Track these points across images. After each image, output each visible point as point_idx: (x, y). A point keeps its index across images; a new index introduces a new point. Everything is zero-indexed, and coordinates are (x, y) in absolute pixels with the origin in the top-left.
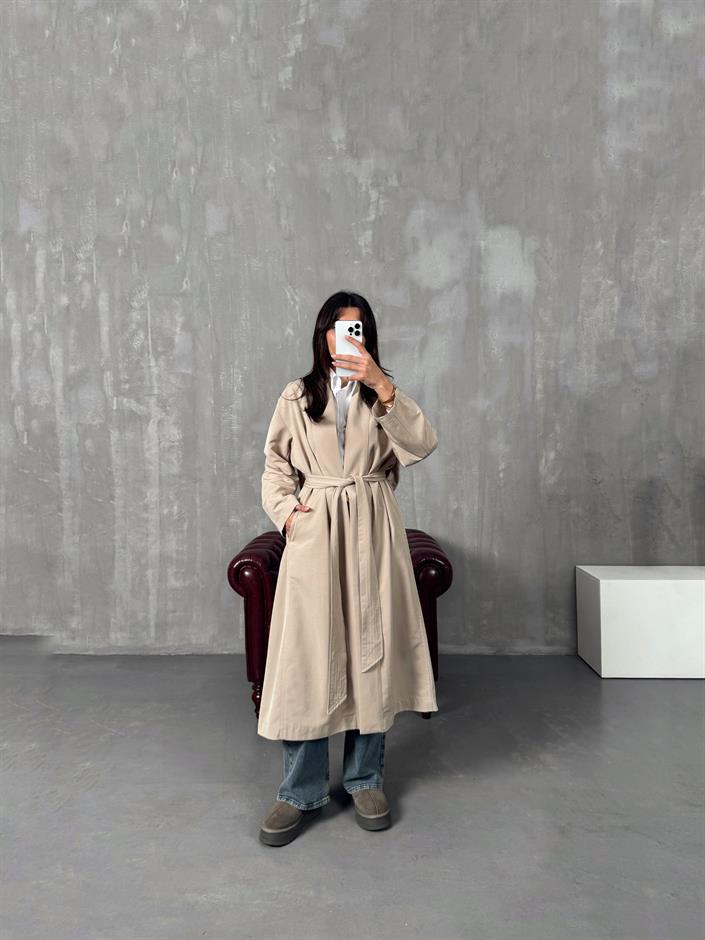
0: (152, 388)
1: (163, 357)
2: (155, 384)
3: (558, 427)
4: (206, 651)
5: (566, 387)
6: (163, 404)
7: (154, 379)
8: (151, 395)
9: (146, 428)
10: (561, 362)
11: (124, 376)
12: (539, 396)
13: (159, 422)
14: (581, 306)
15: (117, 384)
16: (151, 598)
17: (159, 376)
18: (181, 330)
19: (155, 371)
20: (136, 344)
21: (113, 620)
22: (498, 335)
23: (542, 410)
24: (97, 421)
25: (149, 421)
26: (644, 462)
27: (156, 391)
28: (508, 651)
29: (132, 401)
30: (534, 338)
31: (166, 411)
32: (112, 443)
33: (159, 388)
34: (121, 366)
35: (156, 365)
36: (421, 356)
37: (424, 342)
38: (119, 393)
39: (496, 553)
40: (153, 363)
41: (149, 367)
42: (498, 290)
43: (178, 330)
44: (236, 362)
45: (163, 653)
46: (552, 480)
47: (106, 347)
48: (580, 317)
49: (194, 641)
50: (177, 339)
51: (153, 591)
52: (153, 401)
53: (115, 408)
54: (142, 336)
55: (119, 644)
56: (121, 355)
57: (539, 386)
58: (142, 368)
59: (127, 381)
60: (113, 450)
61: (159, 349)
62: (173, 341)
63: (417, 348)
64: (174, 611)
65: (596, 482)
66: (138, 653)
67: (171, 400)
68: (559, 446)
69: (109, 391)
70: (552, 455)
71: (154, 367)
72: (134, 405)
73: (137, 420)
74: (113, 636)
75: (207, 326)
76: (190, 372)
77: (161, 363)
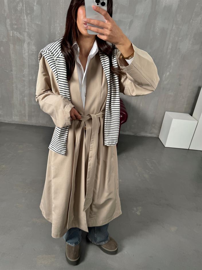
0: (25, 28)
1: (30, 15)
2: (27, 27)
3: (172, 64)
4: (44, 126)
5: (179, 48)
6: (29, 36)
7: (26, 24)
8: (25, 31)
9: (24, 45)
10: (180, 38)
11: (14, 22)
12: (169, 51)
13: (28, 43)
14: (193, 16)
15: (12, 25)
16: (26, 107)
17: (28, 23)
18: (37, 4)
19: (26, 21)
20: (19, 8)
21: (13, 113)
22: (159, 24)
23: (169, 56)
24: (4, 40)
25: (24, 42)
26: (198, 80)
27: (27, 30)
28: (138, 135)
29: (18, 33)
30: (172, 27)
31: (31, 39)
32: (11, 50)
33: (28, 29)
34: (13, 17)
35: (27, 19)
36: (129, 28)
37: (131, 22)
38: (13, 29)
39: (141, 105)
40: (25, 18)
41: (24, 19)
42: (164, 4)
43: (35, 4)
44: (58, 22)
45: (31, 124)
46: (166, 82)
47: (6, 8)
48: (191, 20)
49: (41, 122)
50: (35, 8)
51: (27, 105)
52: (26, 34)
53: (11, 35)
54: (21, 5)
55: (16, 120)
56: (13, 12)
57: (170, 47)
58: (21, 19)
59: (16, 24)
60: (11, 52)
61: (28, 12)
62: (33, 9)
63: (128, 24)
64: (34, 112)
65: (180, 85)
66: (22, 123)
67: (32, 34)
68: (171, 71)
69: (9, 28)
70: (168, 74)
71: (26, 19)
72: (18, 35)
73: (20, 41)
74: (13, 117)
75: (47, 3)
76: (40, 23)
77: (29, 18)
